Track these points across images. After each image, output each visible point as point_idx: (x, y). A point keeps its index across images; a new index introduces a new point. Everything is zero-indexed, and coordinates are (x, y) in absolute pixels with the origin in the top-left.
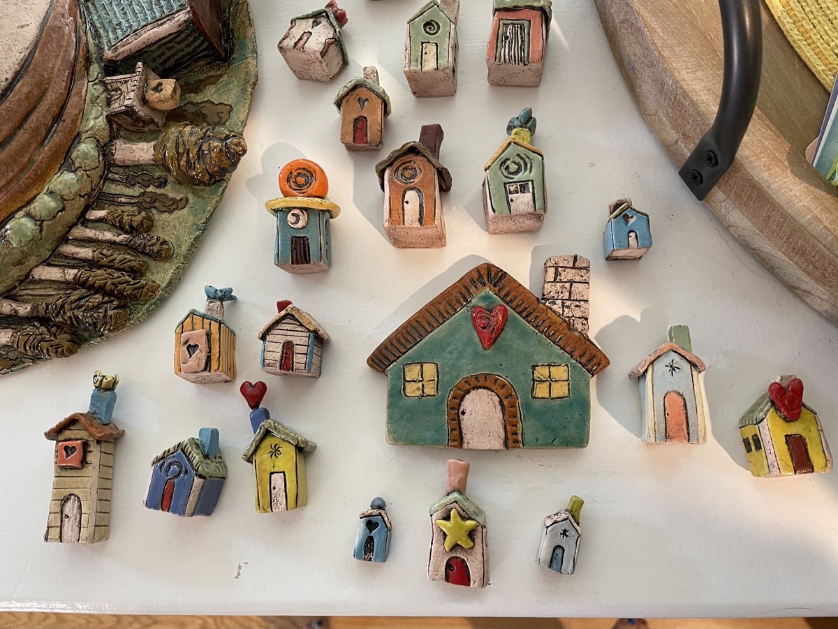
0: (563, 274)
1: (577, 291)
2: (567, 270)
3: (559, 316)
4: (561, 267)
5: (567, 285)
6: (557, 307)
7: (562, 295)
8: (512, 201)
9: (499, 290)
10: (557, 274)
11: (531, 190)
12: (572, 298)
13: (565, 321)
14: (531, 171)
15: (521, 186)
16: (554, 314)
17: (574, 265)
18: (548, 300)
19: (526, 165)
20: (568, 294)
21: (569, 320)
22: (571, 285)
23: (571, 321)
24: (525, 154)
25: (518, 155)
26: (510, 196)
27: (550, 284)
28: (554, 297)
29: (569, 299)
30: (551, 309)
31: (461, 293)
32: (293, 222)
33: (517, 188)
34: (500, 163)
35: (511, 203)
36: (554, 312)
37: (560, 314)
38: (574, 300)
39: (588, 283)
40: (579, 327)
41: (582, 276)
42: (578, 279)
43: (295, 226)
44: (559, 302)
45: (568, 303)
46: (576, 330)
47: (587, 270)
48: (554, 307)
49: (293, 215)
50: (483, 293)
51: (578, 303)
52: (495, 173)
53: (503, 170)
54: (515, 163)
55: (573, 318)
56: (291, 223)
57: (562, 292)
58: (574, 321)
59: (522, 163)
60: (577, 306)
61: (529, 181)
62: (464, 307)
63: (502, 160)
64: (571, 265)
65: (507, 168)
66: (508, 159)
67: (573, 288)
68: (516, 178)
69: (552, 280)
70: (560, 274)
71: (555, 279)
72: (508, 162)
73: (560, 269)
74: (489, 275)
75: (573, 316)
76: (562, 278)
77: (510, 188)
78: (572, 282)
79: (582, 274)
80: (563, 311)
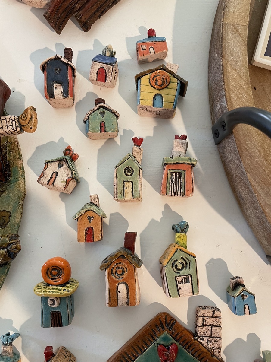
0: (207, 321)
1: (215, 332)
2: (210, 318)
3: (205, 347)
4: (206, 317)
5: (210, 328)
6: (204, 342)
7: (207, 334)
8: (180, 289)
9: (173, 332)
10: (204, 321)
11: (190, 281)
12: (212, 336)
13: (209, 351)
14: (189, 268)
15: (184, 278)
16: (203, 347)
17: (213, 315)
18: (199, 337)
19: (186, 263)
20: (210, 333)
21: (211, 350)
22: (212, 328)
23: (212, 350)
24: (186, 257)
25: (182, 258)
26: (179, 285)
27: (200, 327)
28: (202, 335)
29: (211, 337)
30: (201, 343)
31: (151, 334)
32: (51, 304)
33: (182, 279)
34: (172, 263)
35: (180, 290)
36: (203, 345)
37: (206, 347)
38: (213, 337)
39: (220, 327)
40: (217, 354)
41: (217, 322)
42: (215, 324)
43: (53, 306)
44: (205, 338)
45: (210, 339)
46: (215, 355)
47: (220, 318)
48: (203, 342)
49: (51, 300)
50: (163, 335)
51: (215, 339)
52: (170, 270)
53: (174, 268)
54: (180, 262)
55: (213, 348)
56: (50, 305)
57: (207, 332)
58: (214, 350)
59: (184, 263)
60: (215, 341)
61: (189, 275)
62: (152, 343)
63: (173, 261)
64: (211, 315)
65: (176, 266)
66: (176, 260)
67: (213, 330)
68: (182, 272)
69: (201, 325)
70: (206, 321)
71: (203, 324)
72: (177, 263)
73: (205, 318)
74: (166, 323)
75: (213, 347)
76: (207, 323)
77: (178, 279)
78: (212, 326)
79: (217, 321)
80: (208, 345)
